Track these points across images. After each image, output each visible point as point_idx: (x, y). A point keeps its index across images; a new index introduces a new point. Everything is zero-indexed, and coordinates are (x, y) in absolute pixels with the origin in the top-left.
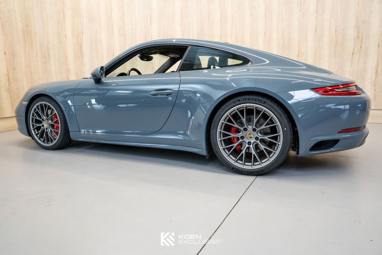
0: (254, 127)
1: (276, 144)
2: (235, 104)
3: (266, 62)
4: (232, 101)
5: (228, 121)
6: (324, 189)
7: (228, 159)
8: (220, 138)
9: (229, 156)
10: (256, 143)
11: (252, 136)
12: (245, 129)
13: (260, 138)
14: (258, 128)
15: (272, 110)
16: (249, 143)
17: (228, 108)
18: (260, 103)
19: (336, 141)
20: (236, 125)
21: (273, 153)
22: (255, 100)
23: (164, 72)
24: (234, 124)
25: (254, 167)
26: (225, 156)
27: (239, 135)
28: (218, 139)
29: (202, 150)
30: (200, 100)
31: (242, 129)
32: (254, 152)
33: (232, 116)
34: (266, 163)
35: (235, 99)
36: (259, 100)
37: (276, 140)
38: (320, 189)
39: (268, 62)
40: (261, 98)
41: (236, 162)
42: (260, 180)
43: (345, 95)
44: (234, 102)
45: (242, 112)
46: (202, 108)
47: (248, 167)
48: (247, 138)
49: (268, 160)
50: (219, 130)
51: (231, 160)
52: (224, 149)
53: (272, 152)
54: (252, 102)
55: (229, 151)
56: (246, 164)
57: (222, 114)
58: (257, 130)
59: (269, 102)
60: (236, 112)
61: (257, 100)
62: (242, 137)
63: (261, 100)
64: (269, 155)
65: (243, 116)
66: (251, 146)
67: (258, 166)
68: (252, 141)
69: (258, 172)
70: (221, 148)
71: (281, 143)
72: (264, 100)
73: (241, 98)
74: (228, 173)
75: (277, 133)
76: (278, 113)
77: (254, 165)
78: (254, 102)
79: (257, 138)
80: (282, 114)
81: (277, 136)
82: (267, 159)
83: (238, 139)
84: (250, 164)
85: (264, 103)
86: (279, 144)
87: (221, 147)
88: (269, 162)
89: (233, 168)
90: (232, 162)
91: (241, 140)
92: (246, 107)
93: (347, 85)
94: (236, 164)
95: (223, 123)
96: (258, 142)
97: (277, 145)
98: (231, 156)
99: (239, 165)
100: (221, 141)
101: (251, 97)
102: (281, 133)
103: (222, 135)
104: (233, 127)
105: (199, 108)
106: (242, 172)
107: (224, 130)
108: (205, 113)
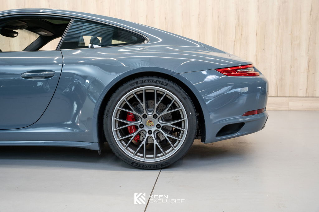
0: (155, 113)
1: (181, 130)
2: (132, 87)
3: (159, 40)
4: (129, 83)
5: (124, 107)
6: (236, 177)
7: (126, 152)
8: (116, 128)
9: (126, 148)
10: (158, 132)
11: (152, 123)
12: (145, 116)
13: (162, 125)
14: (159, 114)
15: (175, 92)
16: (150, 132)
17: (124, 92)
18: (162, 86)
19: (241, 125)
20: (134, 112)
21: (177, 142)
22: (156, 82)
23: (37, 49)
24: (131, 110)
25: (158, 160)
26: (123, 148)
27: (138, 123)
28: (114, 130)
29: (93, 144)
30: (89, 87)
31: (141, 116)
32: (156, 142)
33: (129, 101)
34: (170, 153)
35: (132, 82)
36: (160, 82)
37: (180, 126)
38: (233, 177)
39: (161, 40)
40: (162, 80)
41: (136, 155)
42: (165, 174)
43: (245, 75)
44: (131, 85)
45: (140, 96)
46: (92, 98)
47: (150, 159)
48: (147, 127)
49: (173, 149)
50: (114, 118)
51: (130, 153)
52: (120, 141)
53: (176, 140)
54: (153, 84)
55: (126, 143)
56: (148, 156)
57: (118, 99)
58: (159, 116)
59: (171, 84)
60: (134, 97)
61: (158, 82)
62: (142, 126)
63: (163, 82)
64: (173, 144)
65: (142, 101)
66: (152, 135)
67: (161, 158)
68: (154, 129)
69: (162, 165)
70: (117, 140)
71: (186, 130)
72: (166, 81)
73: (140, 80)
74: (126, 169)
75: (180, 118)
76: (182, 95)
77: (157, 157)
78: (155, 84)
79: (158, 126)
80: (187, 97)
81: (181, 122)
82: (171, 149)
83: (136, 128)
84: (152, 156)
85: (166, 85)
86: (183, 131)
87: (117, 138)
88: (173, 152)
89: (133, 163)
90: (131, 155)
91: (140, 129)
92: (145, 90)
93: (246, 66)
94: (136, 158)
95: (119, 109)
96: (160, 130)
97: (182, 132)
98: (129, 148)
99: (139, 158)
100: (116, 131)
101: (151, 78)
102: (186, 118)
103: (117, 124)
104: (130, 114)
105: (87, 98)
106: (143, 166)
107: (120, 118)
108: (96, 102)
